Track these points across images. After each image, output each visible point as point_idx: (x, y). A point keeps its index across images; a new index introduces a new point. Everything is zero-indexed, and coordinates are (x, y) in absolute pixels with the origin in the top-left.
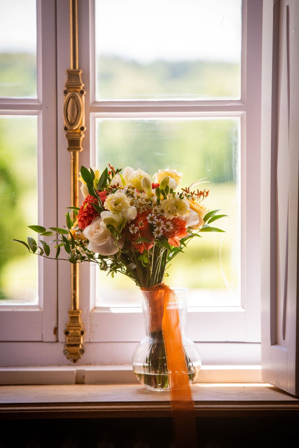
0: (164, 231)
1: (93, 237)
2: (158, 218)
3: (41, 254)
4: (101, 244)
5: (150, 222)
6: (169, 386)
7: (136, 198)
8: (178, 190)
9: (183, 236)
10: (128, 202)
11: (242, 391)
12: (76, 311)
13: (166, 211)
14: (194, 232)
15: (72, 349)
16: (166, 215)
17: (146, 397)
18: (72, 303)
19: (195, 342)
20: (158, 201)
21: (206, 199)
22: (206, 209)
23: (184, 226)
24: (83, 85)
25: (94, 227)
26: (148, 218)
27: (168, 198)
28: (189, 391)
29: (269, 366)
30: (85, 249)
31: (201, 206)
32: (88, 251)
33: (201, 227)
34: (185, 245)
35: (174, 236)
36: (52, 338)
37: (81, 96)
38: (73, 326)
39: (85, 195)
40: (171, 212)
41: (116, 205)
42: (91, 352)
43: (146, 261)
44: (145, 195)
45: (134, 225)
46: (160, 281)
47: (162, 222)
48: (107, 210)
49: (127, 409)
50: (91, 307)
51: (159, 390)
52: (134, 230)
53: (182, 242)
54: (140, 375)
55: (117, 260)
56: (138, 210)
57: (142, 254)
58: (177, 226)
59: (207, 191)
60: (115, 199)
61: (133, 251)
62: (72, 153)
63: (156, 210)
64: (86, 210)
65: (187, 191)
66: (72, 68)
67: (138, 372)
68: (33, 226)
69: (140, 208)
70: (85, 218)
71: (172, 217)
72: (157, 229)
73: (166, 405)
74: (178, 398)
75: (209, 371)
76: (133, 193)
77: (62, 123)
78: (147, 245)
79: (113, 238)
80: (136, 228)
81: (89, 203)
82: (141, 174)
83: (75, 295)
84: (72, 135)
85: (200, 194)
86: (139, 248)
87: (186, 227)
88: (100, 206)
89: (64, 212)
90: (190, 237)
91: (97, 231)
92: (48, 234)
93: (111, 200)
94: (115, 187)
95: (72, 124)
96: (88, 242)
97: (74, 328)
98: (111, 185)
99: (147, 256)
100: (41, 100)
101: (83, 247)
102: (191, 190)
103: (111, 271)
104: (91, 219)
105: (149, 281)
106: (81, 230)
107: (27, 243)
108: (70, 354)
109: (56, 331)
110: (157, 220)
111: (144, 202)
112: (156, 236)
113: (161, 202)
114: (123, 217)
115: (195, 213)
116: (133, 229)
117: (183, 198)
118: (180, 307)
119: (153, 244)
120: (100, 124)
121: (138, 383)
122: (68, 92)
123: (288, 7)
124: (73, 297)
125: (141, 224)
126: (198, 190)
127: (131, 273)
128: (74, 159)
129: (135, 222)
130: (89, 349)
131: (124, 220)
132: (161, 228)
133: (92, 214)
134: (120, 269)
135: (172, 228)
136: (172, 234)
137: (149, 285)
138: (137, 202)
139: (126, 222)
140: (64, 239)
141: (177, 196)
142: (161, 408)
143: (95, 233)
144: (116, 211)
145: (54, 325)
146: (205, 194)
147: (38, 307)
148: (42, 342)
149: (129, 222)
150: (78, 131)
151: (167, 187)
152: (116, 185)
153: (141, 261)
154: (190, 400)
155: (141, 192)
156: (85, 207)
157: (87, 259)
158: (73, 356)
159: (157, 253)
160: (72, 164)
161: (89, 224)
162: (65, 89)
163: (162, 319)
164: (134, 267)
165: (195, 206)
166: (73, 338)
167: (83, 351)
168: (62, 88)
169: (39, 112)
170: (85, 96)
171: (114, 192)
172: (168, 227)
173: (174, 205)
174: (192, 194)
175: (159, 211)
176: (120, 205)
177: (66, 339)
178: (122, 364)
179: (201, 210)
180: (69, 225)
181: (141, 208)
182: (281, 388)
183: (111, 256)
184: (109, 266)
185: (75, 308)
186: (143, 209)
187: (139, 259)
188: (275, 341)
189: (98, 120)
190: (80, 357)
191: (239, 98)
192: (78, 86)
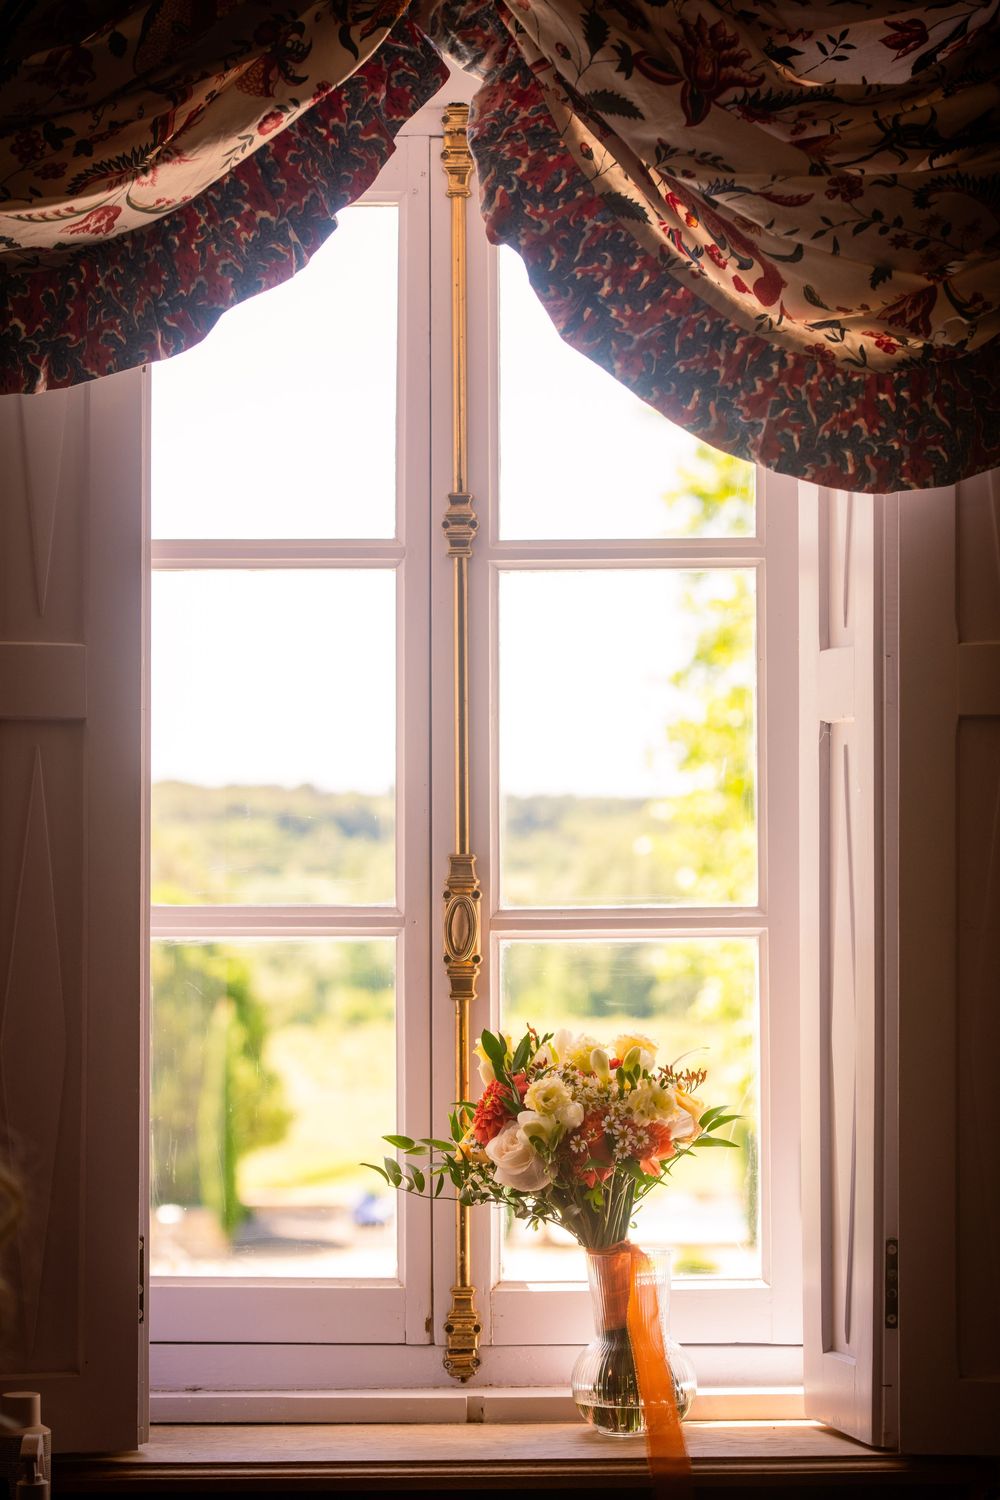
0: (634, 1147)
1: (505, 1159)
2: (622, 1123)
3: (410, 1189)
4: (519, 1171)
5: (608, 1131)
6: (641, 1428)
7: (580, 1086)
8: (655, 1072)
9: (665, 1156)
10: (567, 1095)
11: (772, 1437)
12: (465, 1289)
13: (636, 1112)
14: (683, 1146)
15: (458, 1357)
16: (636, 1119)
17: (600, 1449)
18: (459, 1274)
19: (682, 1345)
20: (621, 1092)
21: (703, 1086)
22: (703, 1105)
23: (669, 1138)
24: (478, 882)
25: (504, 1140)
26: (604, 1124)
27: (639, 1087)
28: (679, 1438)
29: (819, 1387)
30: (488, 1180)
31: (694, 1099)
32: (494, 1183)
33: (695, 1139)
34: (667, 1170)
35: (650, 1156)
36: (424, 1338)
37: (475, 902)
38: (460, 1317)
39: (487, 1079)
40: (646, 1112)
41: (546, 1099)
42: (492, 1363)
43: (600, 1202)
44: (596, 1082)
45: (579, 1137)
46: (622, 1237)
47: (630, 1131)
48: (529, 1109)
49: (570, 1472)
50: (493, 1281)
51: (621, 1435)
52: (579, 1146)
53: (663, 1163)
54: (585, 1408)
55: (545, 1200)
56: (586, 1108)
57: (592, 1189)
58: (655, 1137)
59: (702, 1071)
60: (545, 1089)
61: (575, 1182)
62: (457, 1002)
63: (617, 1109)
64: (490, 1109)
65: (668, 1071)
66: (458, 853)
67: (582, 1401)
68: (390, 1137)
69: (588, 1105)
70: (489, 1123)
71: (647, 1122)
72: (621, 1144)
73: (639, 1465)
74: (661, 1453)
75: (708, 1399)
76: (575, 1077)
77: (441, 947)
78: (601, 1173)
79: (541, 1160)
80: (583, 1141)
81: (496, 1096)
82: (588, 1043)
83: (463, 1259)
84: (459, 970)
85: (692, 1077)
86: (587, 1178)
87: (672, 1138)
88: (516, 1101)
89: (445, 1111)
90: (676, 1155)
91: (511, 1146)
92: (419, 1150)
93: (536, 1091)
94: (540, 1066)
95: (459, 952)
96: (493, 1166)
97: (462, 1320)
98: (533, 1062)
99: (600, 1192)
100: (403, 908)
101: (483, 1175)
102: (676, 1070)
103: (534, 1218)
104: (499, 1125)
105: (604, 1236)
106: (482, 1146)
107: (385, 1170)
108: (455, 1367)
109: (429, 1325)
110: (620, 1127)
111: (594, 1093)
112: (619, 1156)
113: (626, 1093)
114: (558, 1122)
115: (685, 1114)
116: (578, 1144)
117: (666, 1087)
118: (659, 1281)
119: (612, 1170)
120: (507, 950)
121: (581, 1420)
122: (452, 895)
123: (846, 747)
124: (459, 1265)
125: (593, 1136)
126: (687, 1070)
127: (569, 1222)
128: (462, 1014)
129: (579, 1131)
130: (489, 1359)
131: (561, 1127)
132: (627, 1143)
133: (501, 1116)
134: (550, 1216)
135: (647, 1141)
136: (646, 1153)
137: (601, 1245)
138: (583, 1093)
139: (564, 1131)
140: (450, 1161)
141: (656, 1084)
142: (631, 1472)
143: (507, 1150)
144: (546, 1112)
145: (426, 1314)
146: (700, 1078)
147: (398, 1280)
148: (405, 1344)
149: (570, 1131)
150: (470, 964)
151: (637, 1067)
152: (542, 1062)
153: (589, 1200)
154: (682, 1456)
155: (588, 1076)
156: (488, 1103)
157: (492, 1197)
158: (461, 1371)
159: (617, 1188)
160: (458, 1022)
161: (495, 1134)
162: (447, 888)
163: (626, 1307)
164: (576, 1211)
165: (685, 1101)
166: (460, 1338)
167: (478, 1362)
168: (440, 886)
169: (400, 930)
170: (481, 901)
171: (539, 1077)
172: (640, 1139)
173: (651, 1099)
174: (678, 1077)
175: (622, 1110)
176: (554, 1100)
177: (447, 1340)
178: (549, 1385)
179: (696, 1107)
180: (457, 1136)
181: (591, 1105)
182: (842, 1431)
183: (534, 1193)
184: (530, 1209)
185: (464, 1284)
186: (594, 1106)
187: (586, 1198)
188: (829, 1346)
189: (504, 944)
190: (473, 1373)
191: (754, 903)
192: (470, 885)
